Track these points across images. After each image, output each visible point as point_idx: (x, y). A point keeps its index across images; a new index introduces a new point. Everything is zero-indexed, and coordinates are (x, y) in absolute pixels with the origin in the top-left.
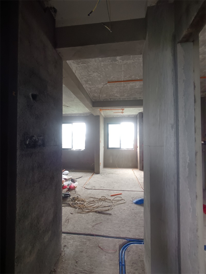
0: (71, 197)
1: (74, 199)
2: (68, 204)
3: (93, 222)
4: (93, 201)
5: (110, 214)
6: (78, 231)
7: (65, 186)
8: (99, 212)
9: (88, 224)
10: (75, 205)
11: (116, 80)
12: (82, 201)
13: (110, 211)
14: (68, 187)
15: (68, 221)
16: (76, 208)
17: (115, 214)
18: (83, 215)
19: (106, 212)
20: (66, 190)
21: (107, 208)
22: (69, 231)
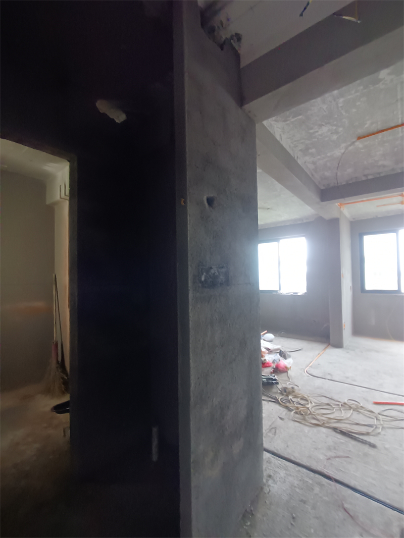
0: (280, 386)
1: (285, 392)
2: (274, 399)
3: (329, 448)
4: (328, 404)
5: (373, 446)
6: (295, 457)
7: (268, 363)
8: (343, 433)
9: (316, 449)
10: (288, 404)
11: (380, 127)
12: (302, 399)
13: (371, 437)
14: (274, 366)
15: (273, 430)
16: (290, 410)
17: (386, 449)
18: (306, 429)
19: (361, 437)
20: (269, 370)
21: (363, 429)
22: (277, 450)
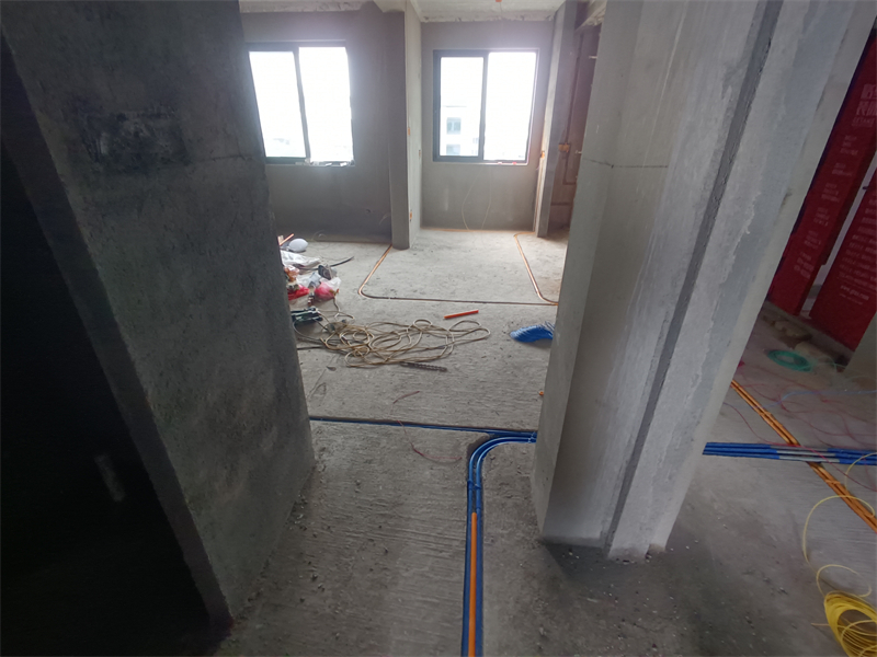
0: (324, 323)
1: (334, 329)
2: (315, 343)
3: (396, 390)
4: (392, 333)
5: (444, 370)
6: (354, 414)
7: (302, 290)
8: (411, 365)
9: (380, 395)
10: (339, 346)
12: (358, 334)
13: (442, 361)
14: (312, 292)
15: (322, 388)
16: (344, 354)
17: (457, 369)
18: (366, 373)
19: (431, 364)
20: (304, 301)
21: (434, 354)
22: (330, 412)
